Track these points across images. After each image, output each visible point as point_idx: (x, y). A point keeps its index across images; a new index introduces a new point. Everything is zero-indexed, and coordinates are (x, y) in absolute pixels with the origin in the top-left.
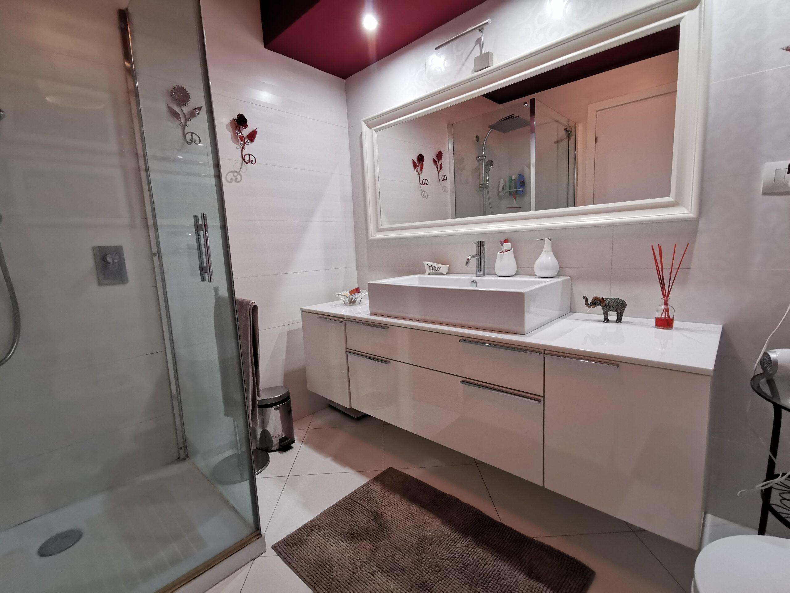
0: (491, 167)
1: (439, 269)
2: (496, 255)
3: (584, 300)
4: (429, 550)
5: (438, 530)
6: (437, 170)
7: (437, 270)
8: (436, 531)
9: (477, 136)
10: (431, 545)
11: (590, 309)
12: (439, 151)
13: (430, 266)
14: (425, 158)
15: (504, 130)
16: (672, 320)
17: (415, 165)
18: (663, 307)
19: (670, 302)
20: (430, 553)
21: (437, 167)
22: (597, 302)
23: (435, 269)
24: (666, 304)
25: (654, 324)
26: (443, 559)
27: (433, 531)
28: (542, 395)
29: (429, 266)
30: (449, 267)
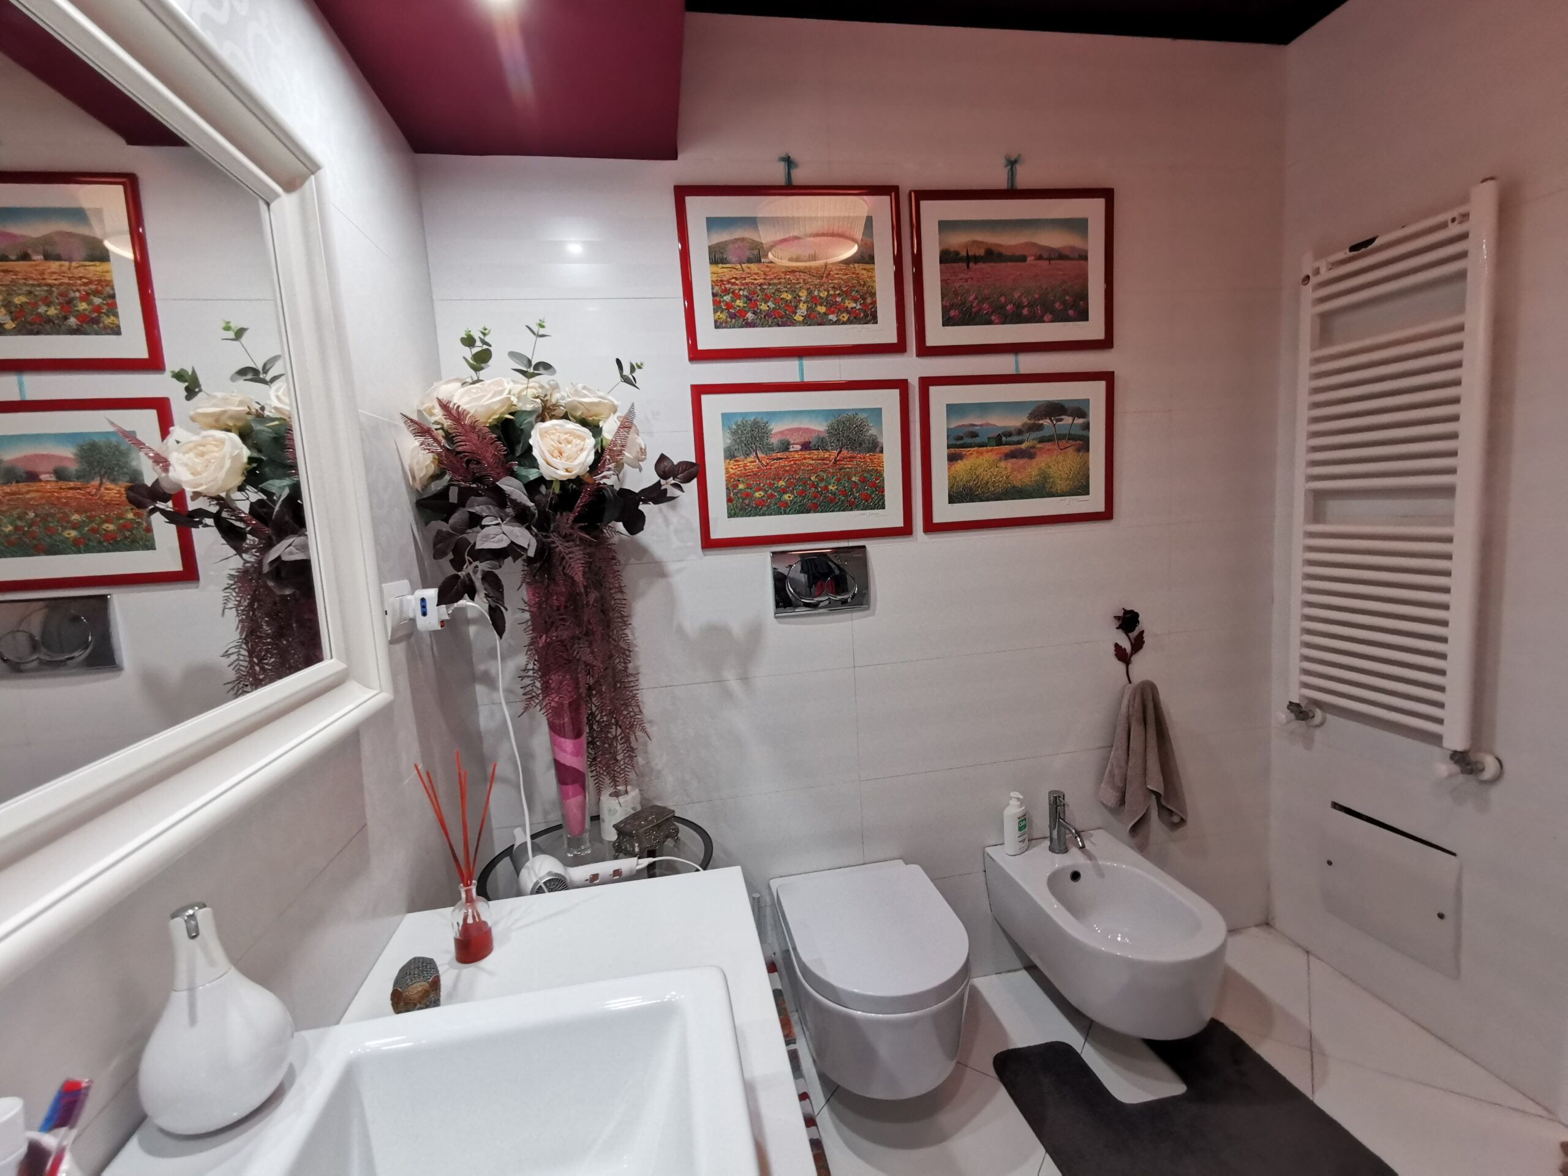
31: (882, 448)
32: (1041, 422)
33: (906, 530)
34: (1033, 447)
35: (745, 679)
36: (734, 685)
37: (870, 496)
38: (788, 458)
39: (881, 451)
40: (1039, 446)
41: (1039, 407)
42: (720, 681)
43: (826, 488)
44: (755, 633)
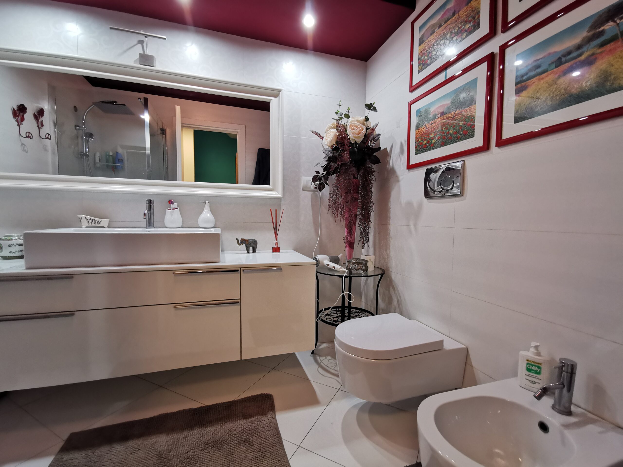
0: (91, 139)
1: (100, 222)
2: (166, 211)
3: (237, 241)
4: (172, 455)
5: (167, 441)
6: (38, 126)
7: (98, 223)
8: (166, 442)
9: (75, 107)
10: (170, 453)
11: (240, 246)
12: (41, 108)
13: (89, 219)
14: (27, 111)
15: (106, 111)
16: (279, 248)
17: (15, 114)
18: (275, 242)
19: (278, 238)
20: (175, 457)
21: (38, 123)
22: (243, 242)
23: (95, 222)
24: (276, 240)
25: (272, 251)
26: (188, 452)
27: (164, 444)
28: (240, 298)
29: (87, 219)
30: (109, 221)
31: (476, 101)
32: (602, 28)
33: (486, 147)
34: (593, 54)
35: (415, 226)
36: (412, 228)
37: (467, 131)
38: (435, 122)
39: (475, 103)
40: (599, 51)
41: (601, 16)
42: (409, 226)
43: (448, 133)
44: (420, 206)
